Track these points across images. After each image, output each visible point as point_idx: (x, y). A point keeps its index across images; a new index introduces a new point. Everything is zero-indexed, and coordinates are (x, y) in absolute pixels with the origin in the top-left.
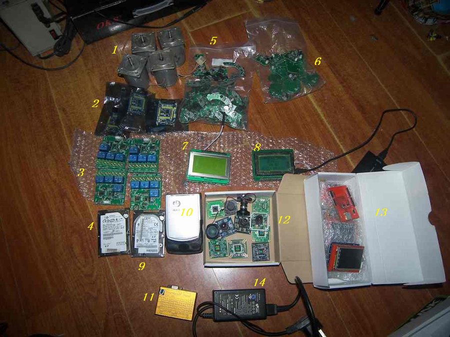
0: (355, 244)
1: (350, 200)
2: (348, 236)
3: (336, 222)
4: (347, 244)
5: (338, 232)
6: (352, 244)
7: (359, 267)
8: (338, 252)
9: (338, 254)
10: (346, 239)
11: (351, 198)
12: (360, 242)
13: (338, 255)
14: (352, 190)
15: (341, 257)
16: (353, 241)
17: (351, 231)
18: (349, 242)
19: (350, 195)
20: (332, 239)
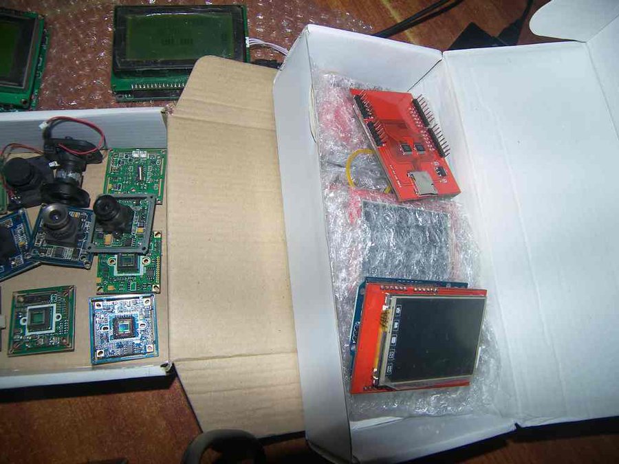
0: (454, 284)
1: (425, 137)
2: (426, 254)
3: (379, 202)
4: (425, 283)
5: (390, 238)
6: (442, 284)
7: (469, 369)
8: (391, 317)
9: (391, 324)
10: (419, 264)
11: (430, 132)
12: (466, 274)
13: (389, 329)
14: (433, 108)
15: (400, 333)
16: (444, 271)
17: (434, 237)
18: (430, 277)
19: (425, 122)
20: (366, 265)
